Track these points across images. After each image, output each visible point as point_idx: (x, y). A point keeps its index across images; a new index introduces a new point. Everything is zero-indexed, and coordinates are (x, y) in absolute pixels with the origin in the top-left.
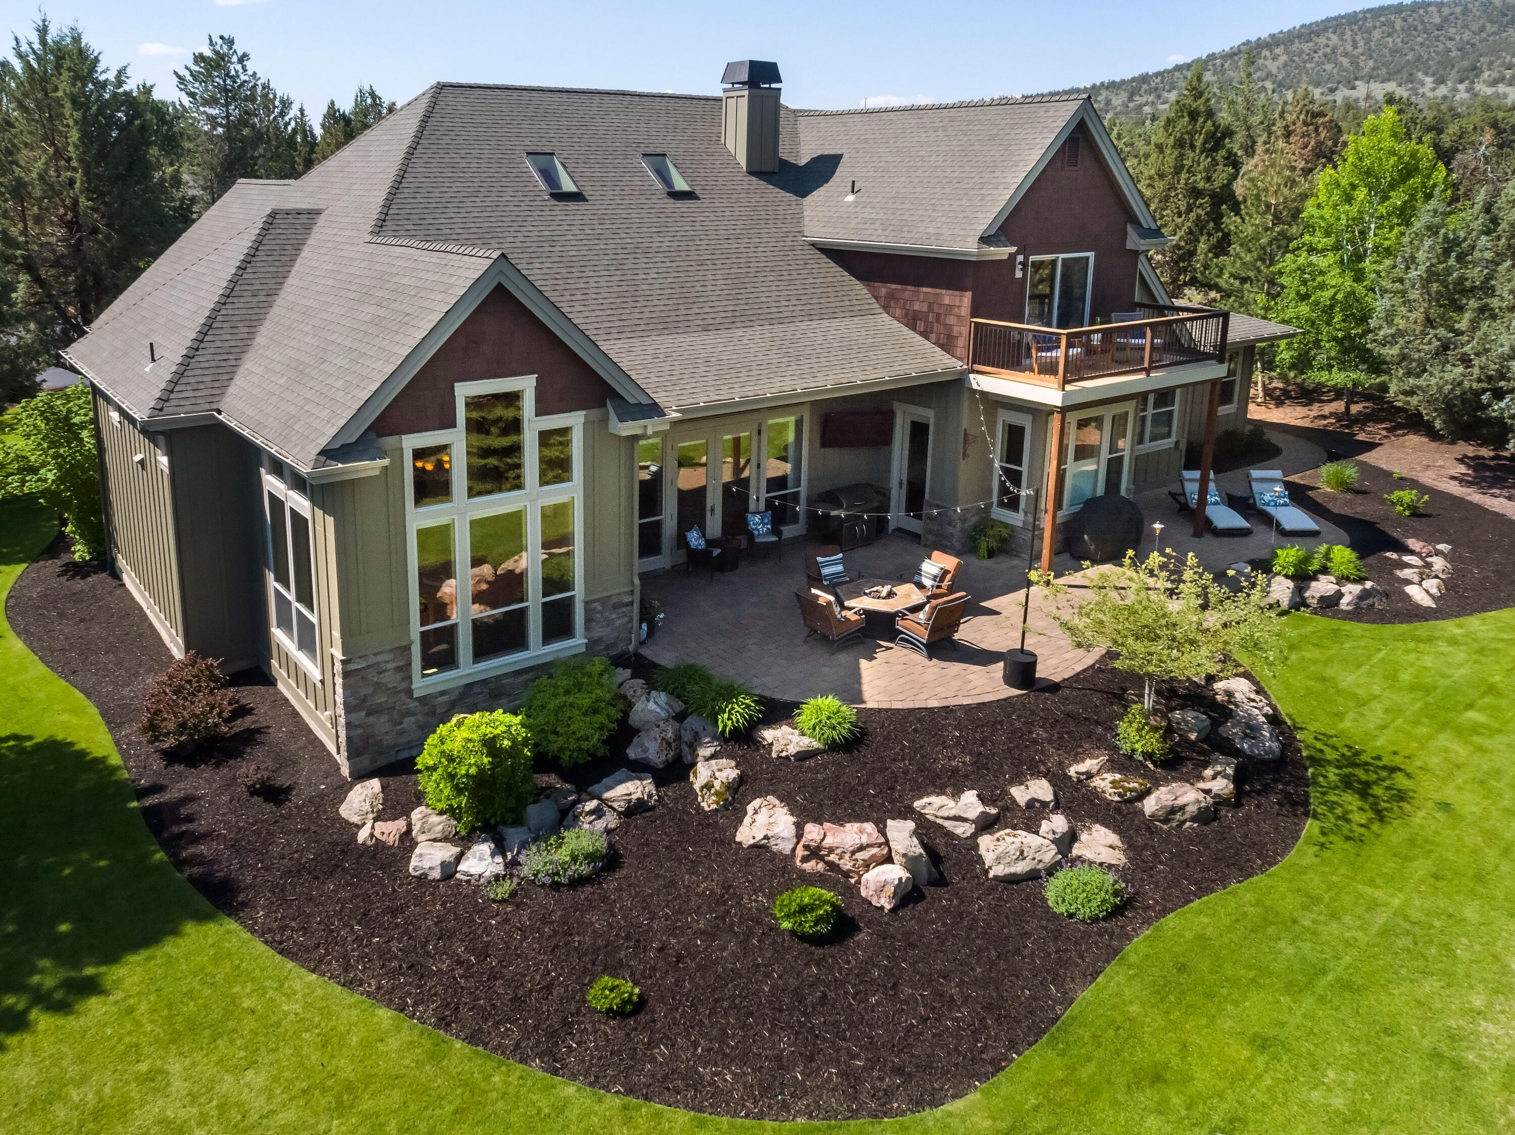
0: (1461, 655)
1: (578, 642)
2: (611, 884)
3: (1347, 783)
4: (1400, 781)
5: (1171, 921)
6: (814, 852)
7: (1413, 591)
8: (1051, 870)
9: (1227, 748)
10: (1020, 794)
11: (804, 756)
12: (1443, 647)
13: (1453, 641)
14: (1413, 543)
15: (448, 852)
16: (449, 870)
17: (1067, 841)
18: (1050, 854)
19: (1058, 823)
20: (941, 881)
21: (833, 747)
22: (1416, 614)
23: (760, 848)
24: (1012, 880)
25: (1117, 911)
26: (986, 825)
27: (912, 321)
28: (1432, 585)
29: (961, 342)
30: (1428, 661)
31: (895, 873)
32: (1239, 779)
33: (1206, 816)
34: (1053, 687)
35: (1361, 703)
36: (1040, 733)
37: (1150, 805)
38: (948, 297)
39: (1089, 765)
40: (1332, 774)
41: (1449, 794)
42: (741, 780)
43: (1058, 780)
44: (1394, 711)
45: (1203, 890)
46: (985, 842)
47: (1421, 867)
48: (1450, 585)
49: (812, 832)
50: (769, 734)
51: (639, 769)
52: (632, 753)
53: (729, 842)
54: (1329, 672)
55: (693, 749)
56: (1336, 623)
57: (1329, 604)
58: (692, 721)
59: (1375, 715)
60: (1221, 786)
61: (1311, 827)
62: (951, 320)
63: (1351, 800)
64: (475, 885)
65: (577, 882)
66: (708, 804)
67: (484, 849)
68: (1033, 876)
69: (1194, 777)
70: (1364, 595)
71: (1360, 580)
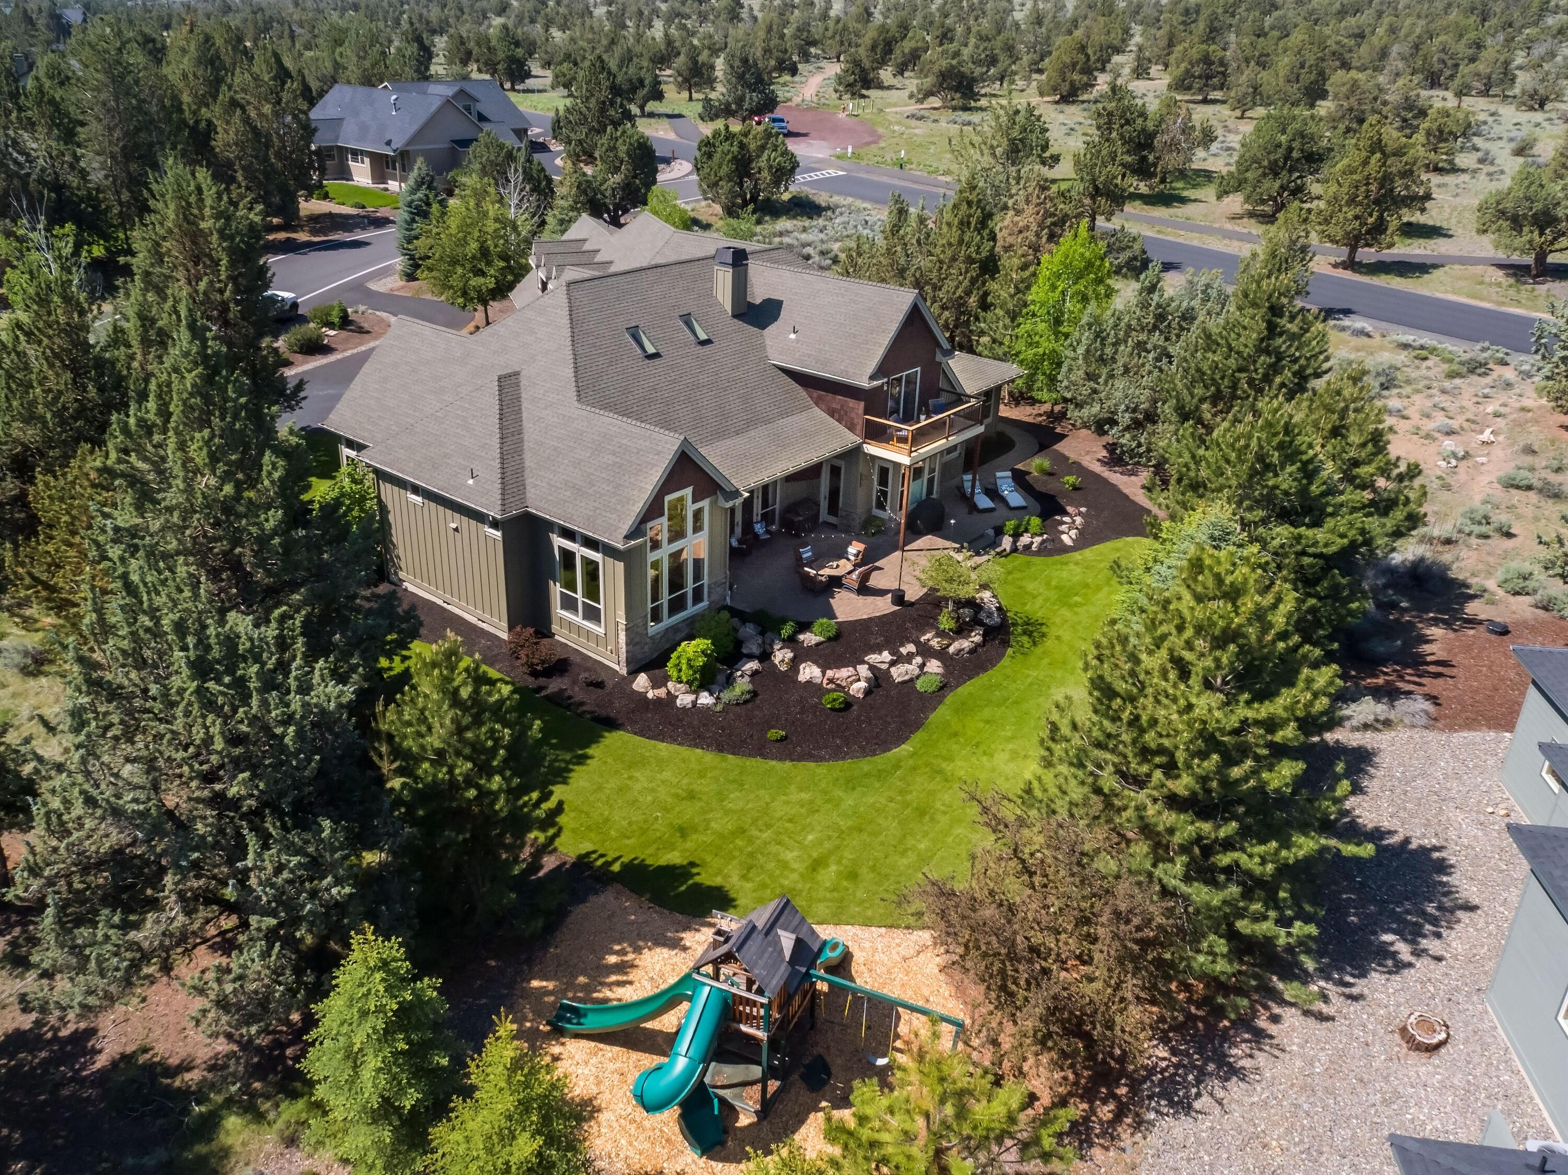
0: (1078, 570)
1: (705, 604)
2: (758, 701)
3: (1025, 633)
4: (1044, 629)
5: (960, 689)
6: (831, 681)
7: (1065, 538)
8: (918, 677)
9: (981, 623)
10: (904, 651)
11: (818, 645)
12: (1072, 566)
13: (1077, 564)
14: (1070, 509)
15: (693, 697)
16: (694, 703)
17: (923, 666)
18: (917, 672)
19: (919, 660)
20: (878, 686)
21: (829, 639)
22: (1065, 549)
23: (809, 683)
24: (904, 683)
25: (941, 688)
26: (893, 663)
27: (832, 413)
28: (1073, 533)
29: (859, 427)
30: (1064, 574)
31: (863, 684)
32: (984, 636)
33: (972, 651)
34: (912, 604)
35: (1035, 597)
36: (908, 625)
37: (951, 650)
38: (852, 403)
39: (928, 636)
40: (1019, 629)
41: (1061, 632)
42: (795, 657)
43: (917, 643)
44: (1046, 600)
45: (970, 678)
46: (893, 670)
47: (1046, 661)
48: (1081, 532)
49: (830, 673)
50: (801, 637)
51: (751, 657)
52: (745, 651)
53: (796, 682)
54: (1024, 583)
55: (771, 646)
56: (1028, 558)
57: (1028, 547)
58: (769, 635)
59: (1039, 601)
60: (978, 639)
61: (1010, 651)
62: (853, 415)
63: (1025, 639)
64: (707, 708)
65: (746, 702)
66: (783, 668)
67: (706, 694)
68: (911, 680)
69: (967, 637)
70: (1043, 542)
71: (1041, 535)
